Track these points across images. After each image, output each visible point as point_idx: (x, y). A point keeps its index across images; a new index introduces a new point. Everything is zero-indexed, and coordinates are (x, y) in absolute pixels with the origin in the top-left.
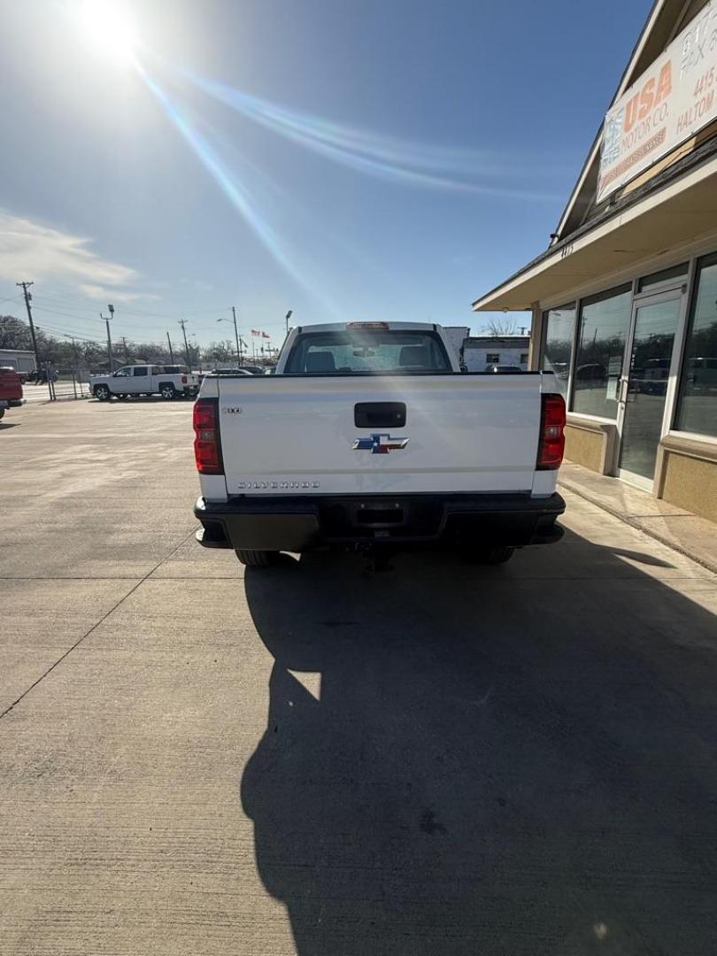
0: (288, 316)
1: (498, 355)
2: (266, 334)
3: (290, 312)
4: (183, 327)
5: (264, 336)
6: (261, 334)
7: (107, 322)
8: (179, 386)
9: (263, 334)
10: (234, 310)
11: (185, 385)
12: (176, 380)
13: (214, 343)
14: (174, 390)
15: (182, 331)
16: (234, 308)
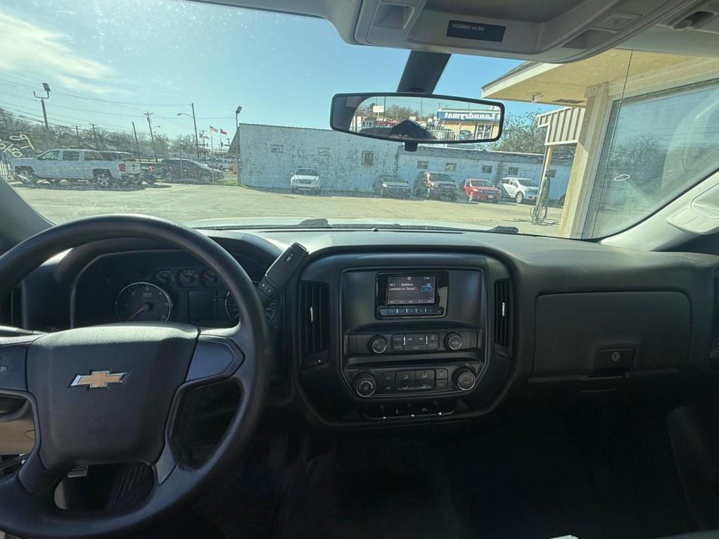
0: (238, 112)
1: (427, 162)
2: (224, 131)
3: (240, 108)
4: (148, 119)
5: (222, 132)
6: (219, 131)
7: (43, 102)
8: (117, 174)
9: (221, 130)
10: (193, 106)
11: (123, 173)
12: (113, 167)
13: (181, 136)
14: (111, 178)
15: (148, 122)
16: (193, 104)
